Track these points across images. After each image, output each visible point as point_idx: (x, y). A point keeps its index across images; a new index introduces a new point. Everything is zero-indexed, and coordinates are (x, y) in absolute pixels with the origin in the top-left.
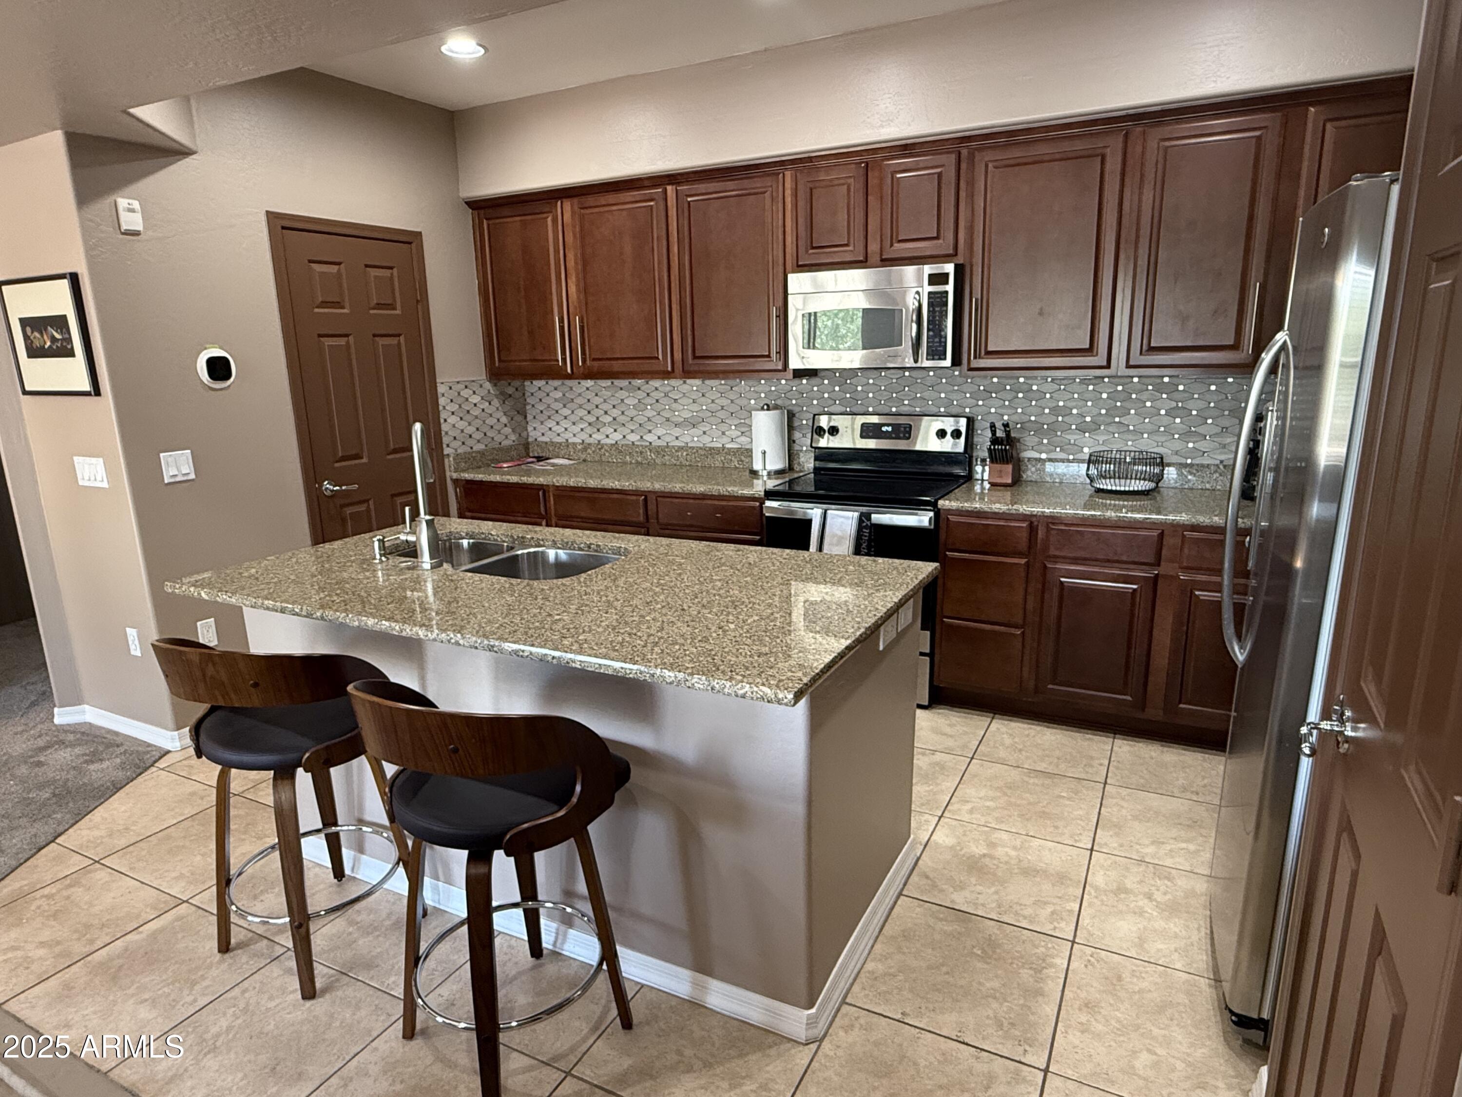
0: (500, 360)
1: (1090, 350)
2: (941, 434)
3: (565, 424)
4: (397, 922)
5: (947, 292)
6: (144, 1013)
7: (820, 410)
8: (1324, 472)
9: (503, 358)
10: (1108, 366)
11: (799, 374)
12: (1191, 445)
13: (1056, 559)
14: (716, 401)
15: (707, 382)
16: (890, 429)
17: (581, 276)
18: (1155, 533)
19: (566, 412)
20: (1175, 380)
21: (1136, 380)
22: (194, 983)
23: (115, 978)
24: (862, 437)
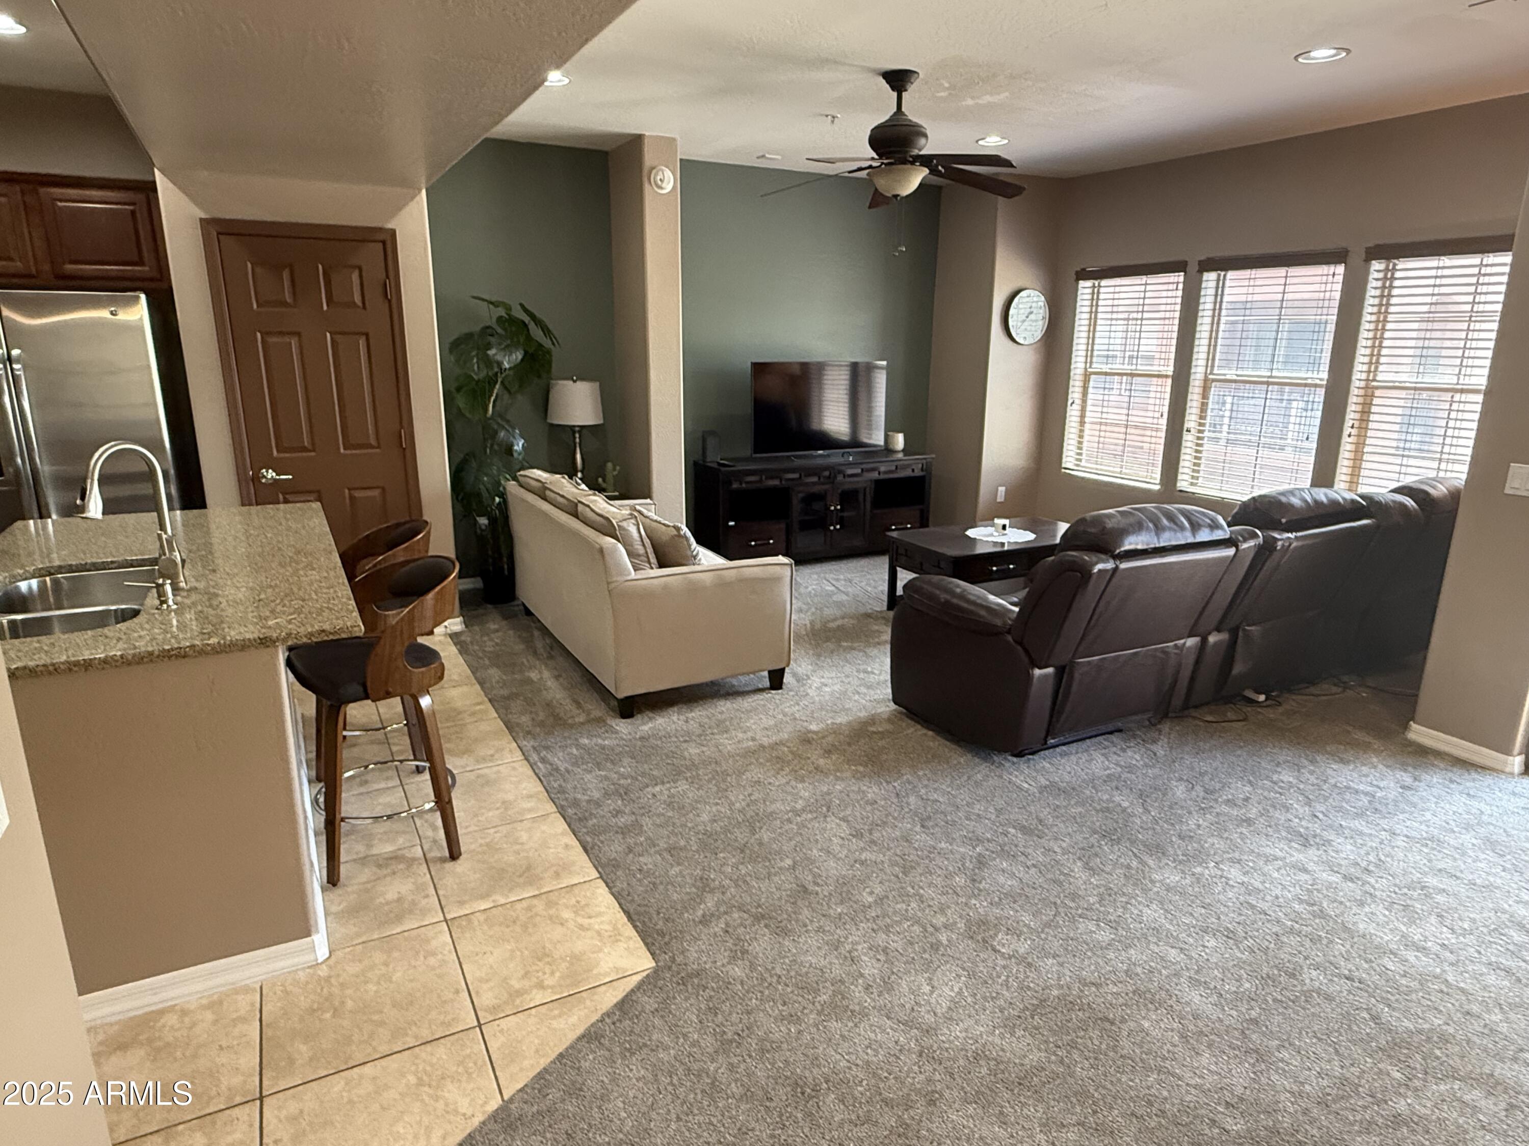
4: (353, 831)
6: (524, 837)
8: (53, 465)
22: (488, 845)
23: (529, 868)
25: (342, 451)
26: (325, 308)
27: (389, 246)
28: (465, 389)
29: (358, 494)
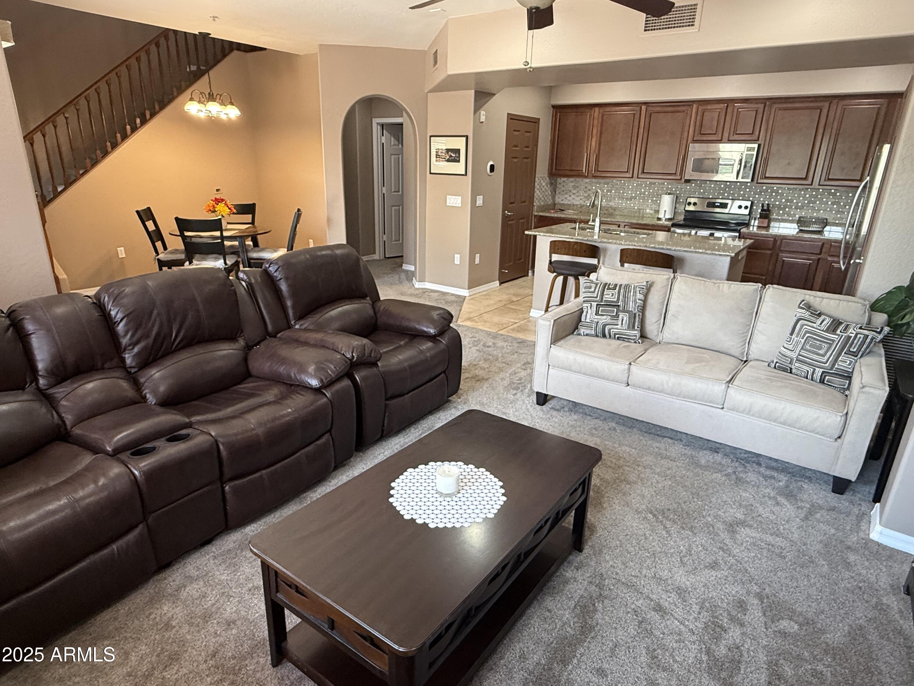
0: (556, 169)
1: (806, 179)
2: (740, 207)
3: (573, 196)
5: (753, 154)
7: (689, 196)
9: (557, 168)
10: (812, 185)
11: (688, 181)
12: (839, 216)
13: (782, 251)
16: (719, 204)
17: (598, 139)
18: (821, 244)
19: (575, 192)
20: (836, 191)
21: (821, 190)
24: (707, 207)
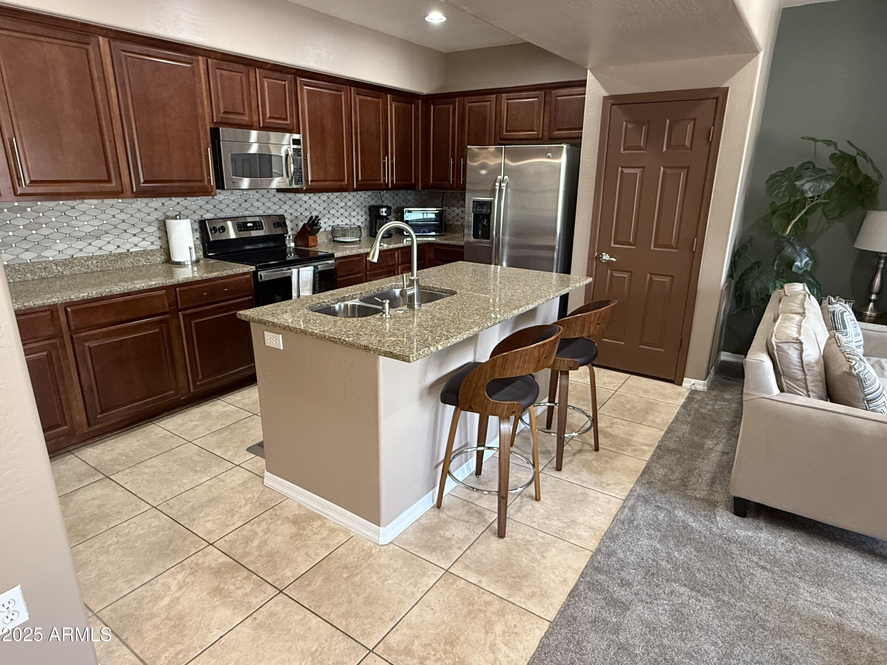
5: (300, 149)
14: (116, 216)
15: (106, 201)
16: (251, 224)
24: (239, 231)
25: (652, 247)
26: (664, 149)
27: (720, 103)
28: (778, 213)
29: (656, 278)
